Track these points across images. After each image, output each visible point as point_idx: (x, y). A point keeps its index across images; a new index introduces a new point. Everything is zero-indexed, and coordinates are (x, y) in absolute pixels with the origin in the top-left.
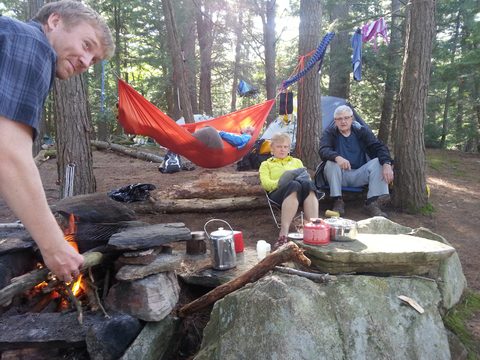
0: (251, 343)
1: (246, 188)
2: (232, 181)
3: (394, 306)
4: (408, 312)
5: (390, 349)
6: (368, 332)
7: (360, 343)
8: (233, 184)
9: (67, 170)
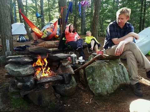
0: (99, 74)
1: (56, 45)
2: (51, 44)
3: (119, 65)
4: (121, 66)
5: (120, 73)
6: (116, 70)
7: (116, 72)
8: (52, 45)
9: (7, 41)
